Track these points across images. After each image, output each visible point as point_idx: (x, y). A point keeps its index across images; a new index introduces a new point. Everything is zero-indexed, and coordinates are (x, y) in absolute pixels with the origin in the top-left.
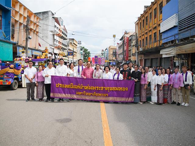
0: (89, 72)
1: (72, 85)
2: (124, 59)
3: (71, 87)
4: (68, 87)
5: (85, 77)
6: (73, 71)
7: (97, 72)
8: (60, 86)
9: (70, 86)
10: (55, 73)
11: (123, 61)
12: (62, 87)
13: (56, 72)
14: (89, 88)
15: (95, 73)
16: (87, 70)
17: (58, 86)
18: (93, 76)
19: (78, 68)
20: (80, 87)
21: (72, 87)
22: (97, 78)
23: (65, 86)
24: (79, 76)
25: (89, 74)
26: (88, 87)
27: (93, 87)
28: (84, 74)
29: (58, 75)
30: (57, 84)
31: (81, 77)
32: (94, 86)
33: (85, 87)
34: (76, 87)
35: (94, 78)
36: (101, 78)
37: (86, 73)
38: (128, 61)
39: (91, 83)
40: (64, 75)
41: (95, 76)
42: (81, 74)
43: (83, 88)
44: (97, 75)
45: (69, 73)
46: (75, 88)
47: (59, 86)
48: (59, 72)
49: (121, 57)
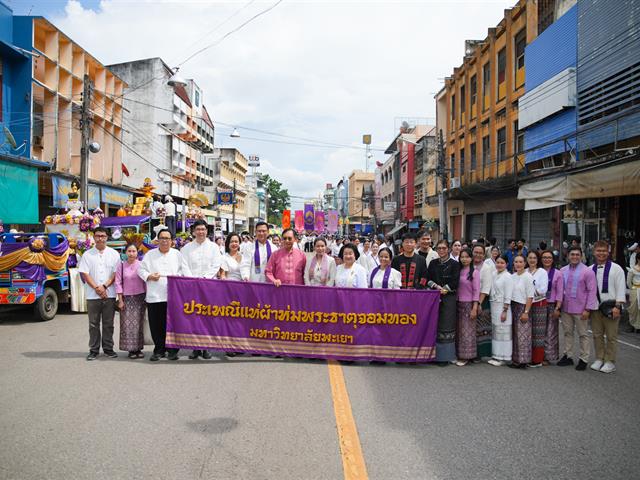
0: (291, 264)
1: (235, 307)
2: (398, 214)
3: (235, 313)
4: (223, 314)
5: (278, 282)
6: (239, 259)
7: (318, 266)
8: (196, 309)
9: (230, 310)
10: (180, 268)
11: (398, 222)
12: (204, 313)
13: (183, 265)
14: (291, 315)
15: (313, 265)
16: (283, 256)
17: (190, 309)
18: (306, 277)
19: (254, 251)
20: (264, 314)
21: (237, 315)
22: (317, 285)
23: (213, 310)
24: (258, 276)
25: (291, 271)
26: (287, 313)
27: (305, 313)
28: (275, 269)
29: (189, 274)
30: (187, 305)
31: (263, 281)
32: (309, 311)
33: (279, 315)
34: (249, 313)
35: (308, 283)
36: (329, 284)
37: (280, 268)
38: (414, 222)
39: (296, 301)
40: (210, 274)
41: (311, 277)
42: (266, 272)
43: (272, 315)
44: (317, 273)
45: (225, 269)
46: (247, 316)
47: (192, 310)
48: (193, 266)
49: (390, 207)
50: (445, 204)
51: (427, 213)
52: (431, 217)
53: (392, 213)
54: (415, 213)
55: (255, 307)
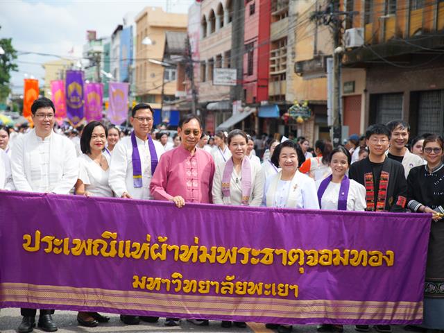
0: (195, 174)
1: (109, 240)
2: (239, 92)
3: (108, 250)
4: (88, 252)
5: (179, 200)
6: (105, 165)
7: (235, 175)
8: (44, 245)
9: (101, 246)
10: (10, 179)
11: (237, 106)
12: (56, 251)
13: (15, 174)
14: (200, 253)
15: (227, 175)
16: (182, 160)
17: (32, 245)
19: (130, 151)
20: (156, 251)
21: (113, 253)
22: (236, 204)
23: (72, 245)
24: (139, 191)
25: (195, 184)
26: (194, 249)
27: (222, 249)
29: (25, 186)
30: (27, 237)
32: (229, 247)
33: (181, 252)
34: (133, 249)
35: (219, 201)
36: (254, 204)
37: (177, 179)
38: (270, 106)
40: (63, 188)
41: (225, 193)
42: (152, 185)
43: (170, 253)
44: (234, 188)
45: (85, 181)
46: (128, 255)
47: (37, 247)
48: (33, 175)
49: (225, 78)
50: (337, 75)
51: (296, 90)
52: (301, 97)
53: (228, 90)
54: (273, 89)
55: (143, 241)
